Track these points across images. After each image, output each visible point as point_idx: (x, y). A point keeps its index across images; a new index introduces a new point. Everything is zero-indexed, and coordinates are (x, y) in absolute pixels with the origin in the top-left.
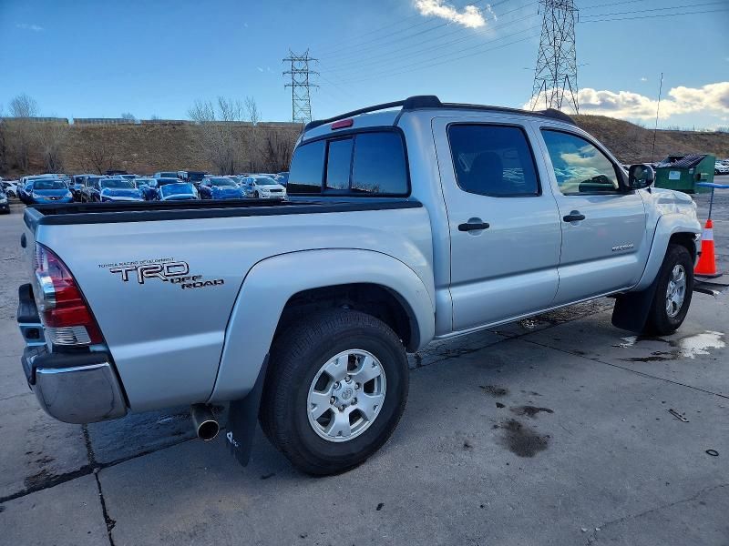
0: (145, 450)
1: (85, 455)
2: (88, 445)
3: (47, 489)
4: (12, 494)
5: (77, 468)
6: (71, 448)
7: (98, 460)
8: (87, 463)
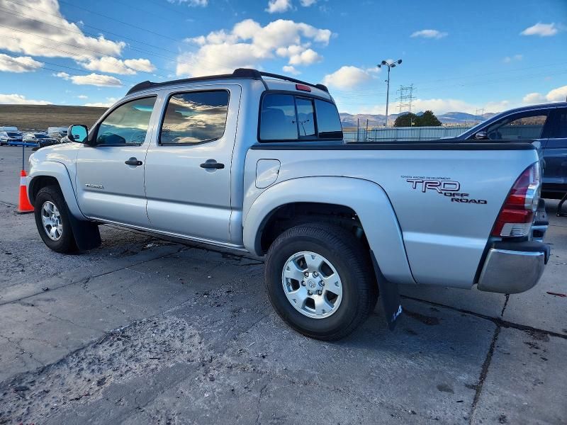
0: (463, 313)
1: (501, 333)
2: (495, 339)
3: (534, 327)
4: (558, 338)
5: (510, 329)
6: (509, 343)
7: (494, 326)
8: (503, 328)
